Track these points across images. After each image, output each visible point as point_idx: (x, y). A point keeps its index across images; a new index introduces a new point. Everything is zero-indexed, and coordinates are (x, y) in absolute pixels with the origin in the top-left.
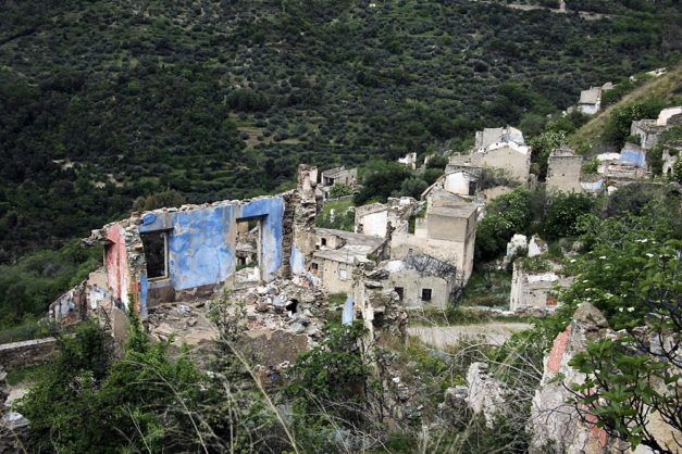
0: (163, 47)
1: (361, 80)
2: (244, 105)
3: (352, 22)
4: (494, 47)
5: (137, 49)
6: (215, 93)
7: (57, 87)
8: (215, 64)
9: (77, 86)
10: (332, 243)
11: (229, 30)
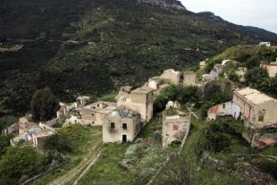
0: (94, 60)
1: (146, 68)
2: (115, 74)
3: (144, 53)
4: (181, 59)
5: (87, 61)
6: (107, 71)
7: (66, 71)
8: (107, 64)
9: (72, 70)
10: (101, 106)
11: (111, 55)
